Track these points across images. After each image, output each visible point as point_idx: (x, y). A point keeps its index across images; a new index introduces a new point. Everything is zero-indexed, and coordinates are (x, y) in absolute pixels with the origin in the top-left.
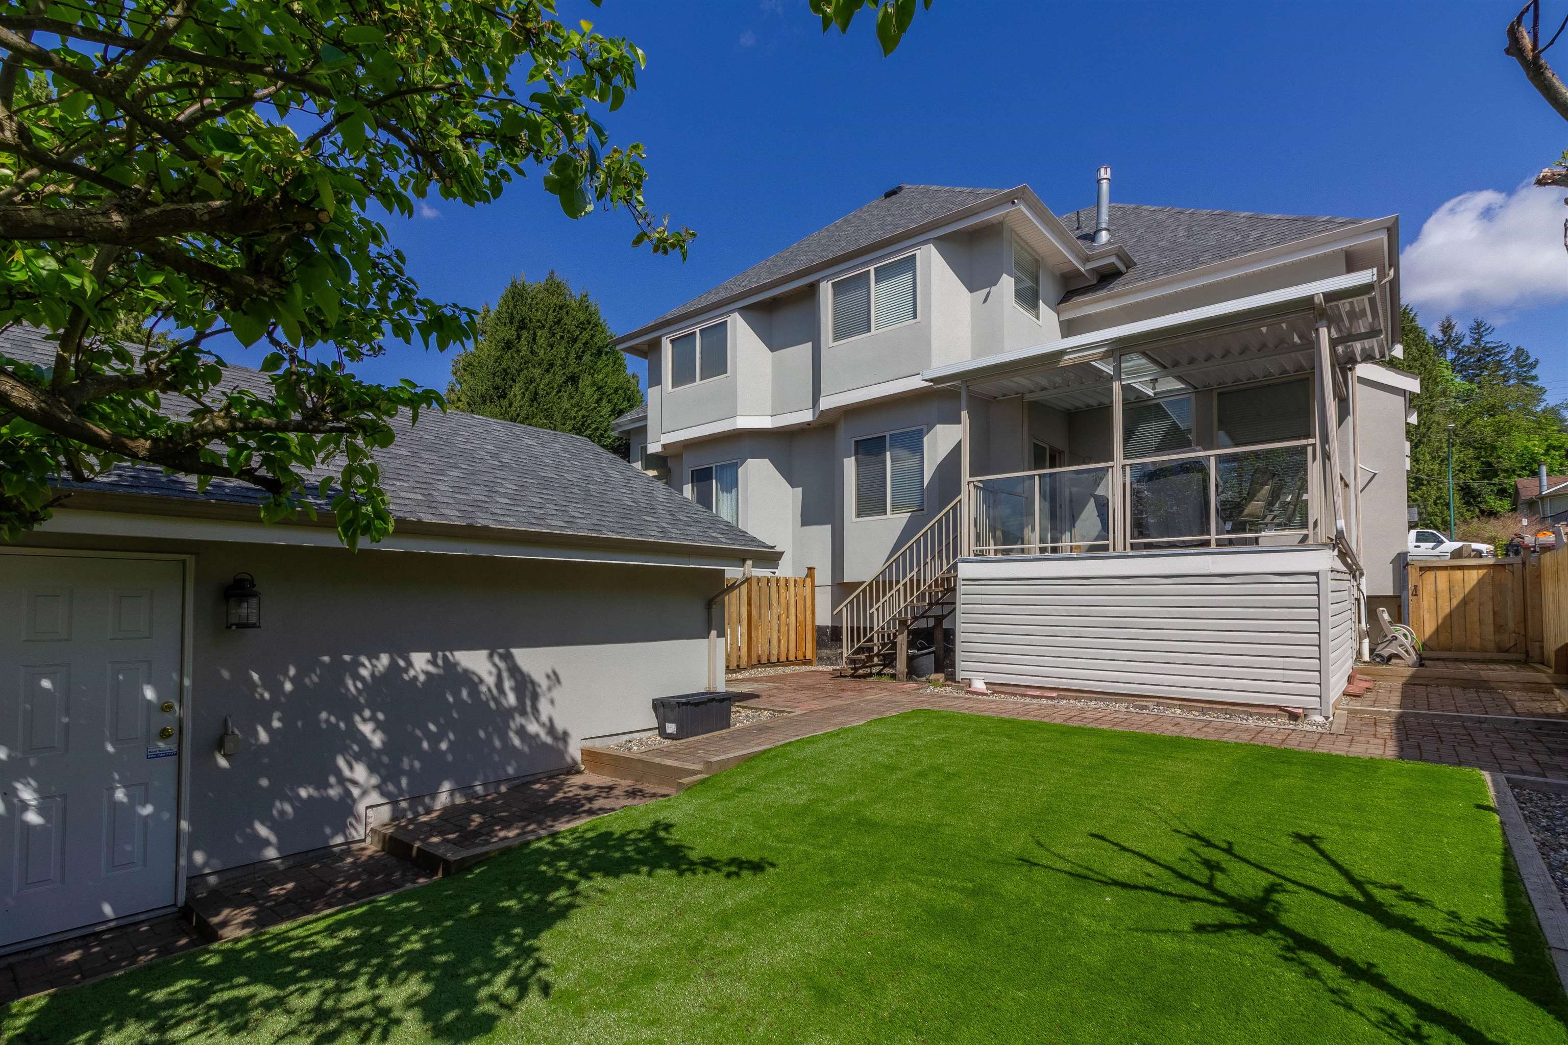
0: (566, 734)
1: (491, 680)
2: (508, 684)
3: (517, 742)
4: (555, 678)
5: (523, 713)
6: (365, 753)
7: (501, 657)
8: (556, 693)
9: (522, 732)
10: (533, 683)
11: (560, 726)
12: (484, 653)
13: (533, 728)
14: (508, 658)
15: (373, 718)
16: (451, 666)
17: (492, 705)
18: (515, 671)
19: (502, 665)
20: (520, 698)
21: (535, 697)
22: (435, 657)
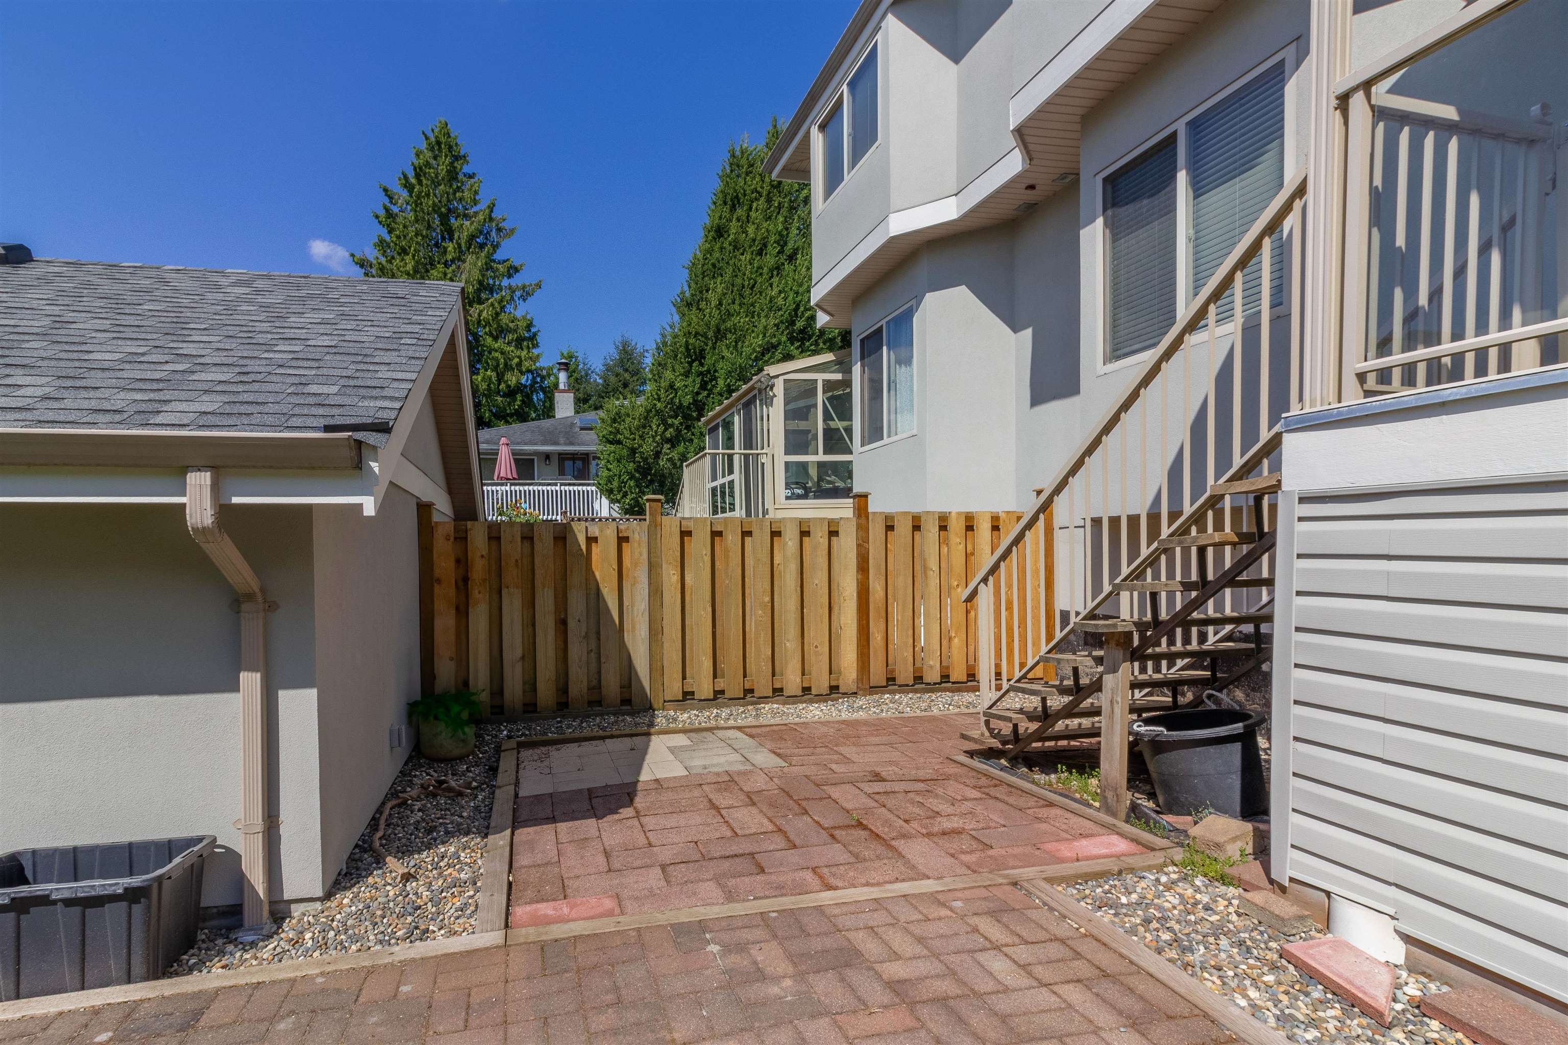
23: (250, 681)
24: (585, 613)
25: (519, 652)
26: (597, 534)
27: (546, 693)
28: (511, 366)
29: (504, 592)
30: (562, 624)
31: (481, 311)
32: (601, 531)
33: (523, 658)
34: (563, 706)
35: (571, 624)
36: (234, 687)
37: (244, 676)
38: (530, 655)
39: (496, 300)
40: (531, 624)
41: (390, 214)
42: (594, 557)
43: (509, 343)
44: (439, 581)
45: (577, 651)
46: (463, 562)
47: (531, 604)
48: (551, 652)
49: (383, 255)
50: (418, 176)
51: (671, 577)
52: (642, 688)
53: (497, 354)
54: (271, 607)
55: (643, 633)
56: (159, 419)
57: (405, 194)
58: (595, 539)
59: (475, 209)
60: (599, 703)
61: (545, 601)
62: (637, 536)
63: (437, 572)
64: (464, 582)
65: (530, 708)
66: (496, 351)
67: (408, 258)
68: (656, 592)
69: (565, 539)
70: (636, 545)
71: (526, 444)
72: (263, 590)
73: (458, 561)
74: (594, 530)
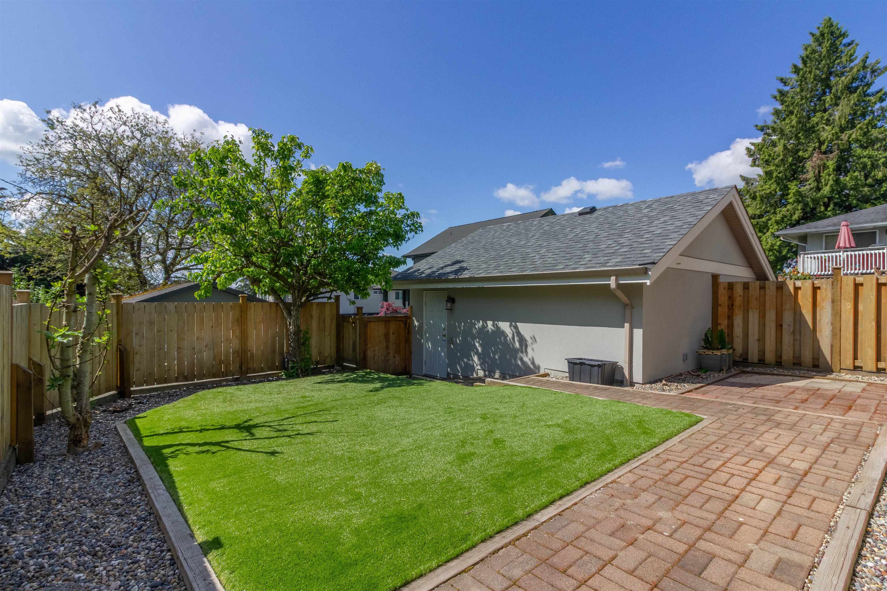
0: (539, 367)
1: (510, 336)
2: (516, 339)
3: (520, 363)
4: (534, 339)
5: (522, 352)
6: (477, 353)
7: (514, 327)
8: (534, 346)
9: (521, 359)
10: (526, 340)
11: (537, 362)
12: (508, 323)
13: (526, 359)
14: (516, 327)
15: (479, 342)
16: (498, 328)
17: (511, 346)
18: (519, 333)
19: (514, 330)
20: (521, 345)
21: (526, 346)
22: (494, 323)
23: (627, 325)
24: (792, 322)
25: (756, 337)
26: (800, 285)
27: (770, 356)
28: (878, 165)
29: (750, 311)
30: (779, 326)
31: (851, 135)
32: (802, 284)
33: (759, 340)
34: (779, 364)
35: (785, 327)
36: (623, 327)
37: (626, 324)
38: (762, 339)
39: (864, 124)
40: (762, 326)
41: (782, 93)
42: (799, 296)
43: (877, 150)
44: (720, 305)
45: (787, 339)
46: (731, 298)
47: (762, 316)
48: (773, 338)
49: (778, 119)
50: (805, 63)
51: (847, 307)
52: (827, 362)
53: (866, 160)
54: (633, 308)
55: (827, 334)
56: (608, 265)
57: (795, 77)
58: (800, 288)
59: (852, 65)
60: (800, 364)
61: (771, 316)
62: (824, 286)
63: (720, 302)
64: (731, 307)
65: (762, 362)
66: (865, 157)
67: (793, 117)
68: (837, 314)
69: (782, 288)
70: (824, 290)
71: (866, 223)
72: (631, 303)
73: (730, 298)
74: (799, 283)
